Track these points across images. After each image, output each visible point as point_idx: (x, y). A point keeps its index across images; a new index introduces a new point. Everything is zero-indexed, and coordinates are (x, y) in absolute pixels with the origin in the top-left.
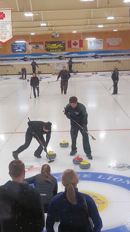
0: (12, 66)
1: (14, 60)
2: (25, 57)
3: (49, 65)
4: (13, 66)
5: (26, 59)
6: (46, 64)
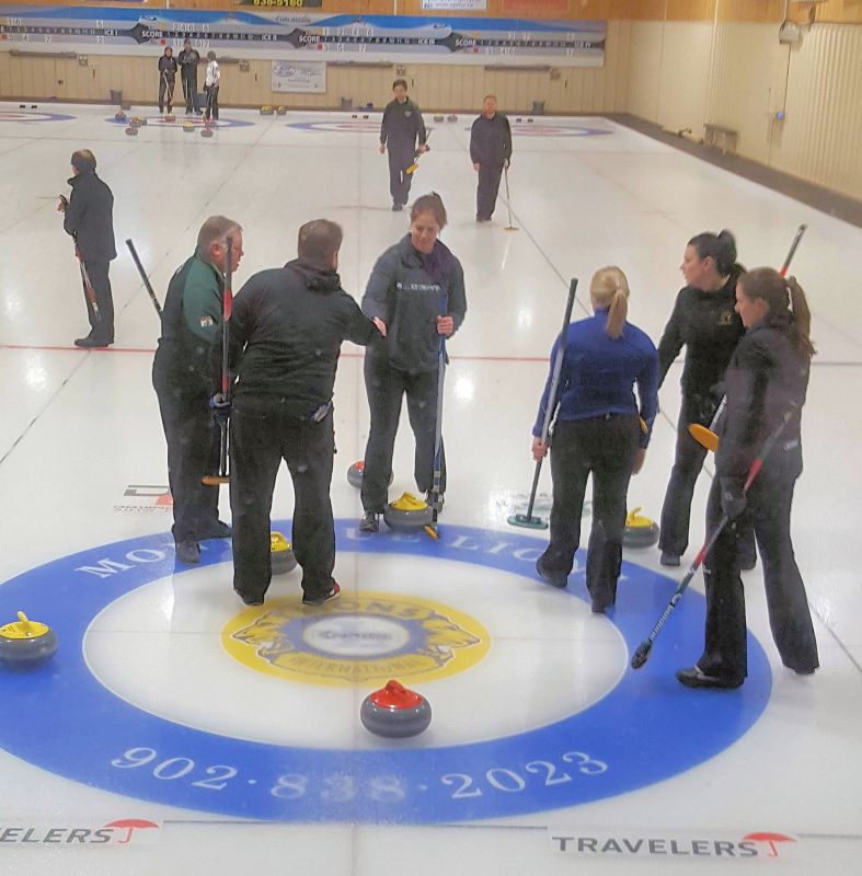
0: (80, 61)
1: (89, 33)
3: (248, 67)
4: (84, 62)
5: (144, 34)
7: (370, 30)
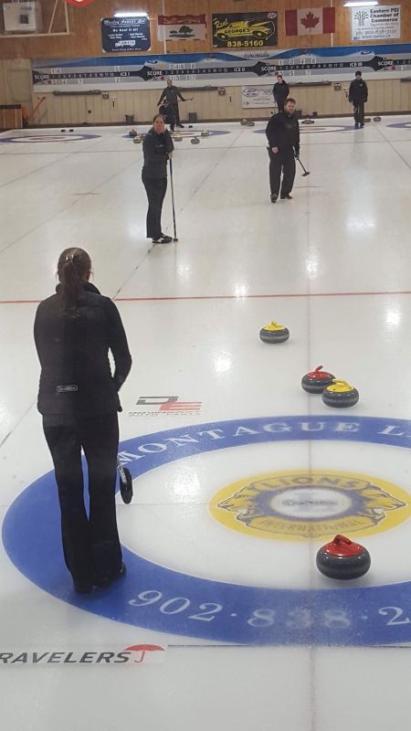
1: (109, 76)
2: (146, 64)
3: (224, 92)
4: (106, 97)
5: (149, 73)
6: (215, 88)
7: (314, 59)
